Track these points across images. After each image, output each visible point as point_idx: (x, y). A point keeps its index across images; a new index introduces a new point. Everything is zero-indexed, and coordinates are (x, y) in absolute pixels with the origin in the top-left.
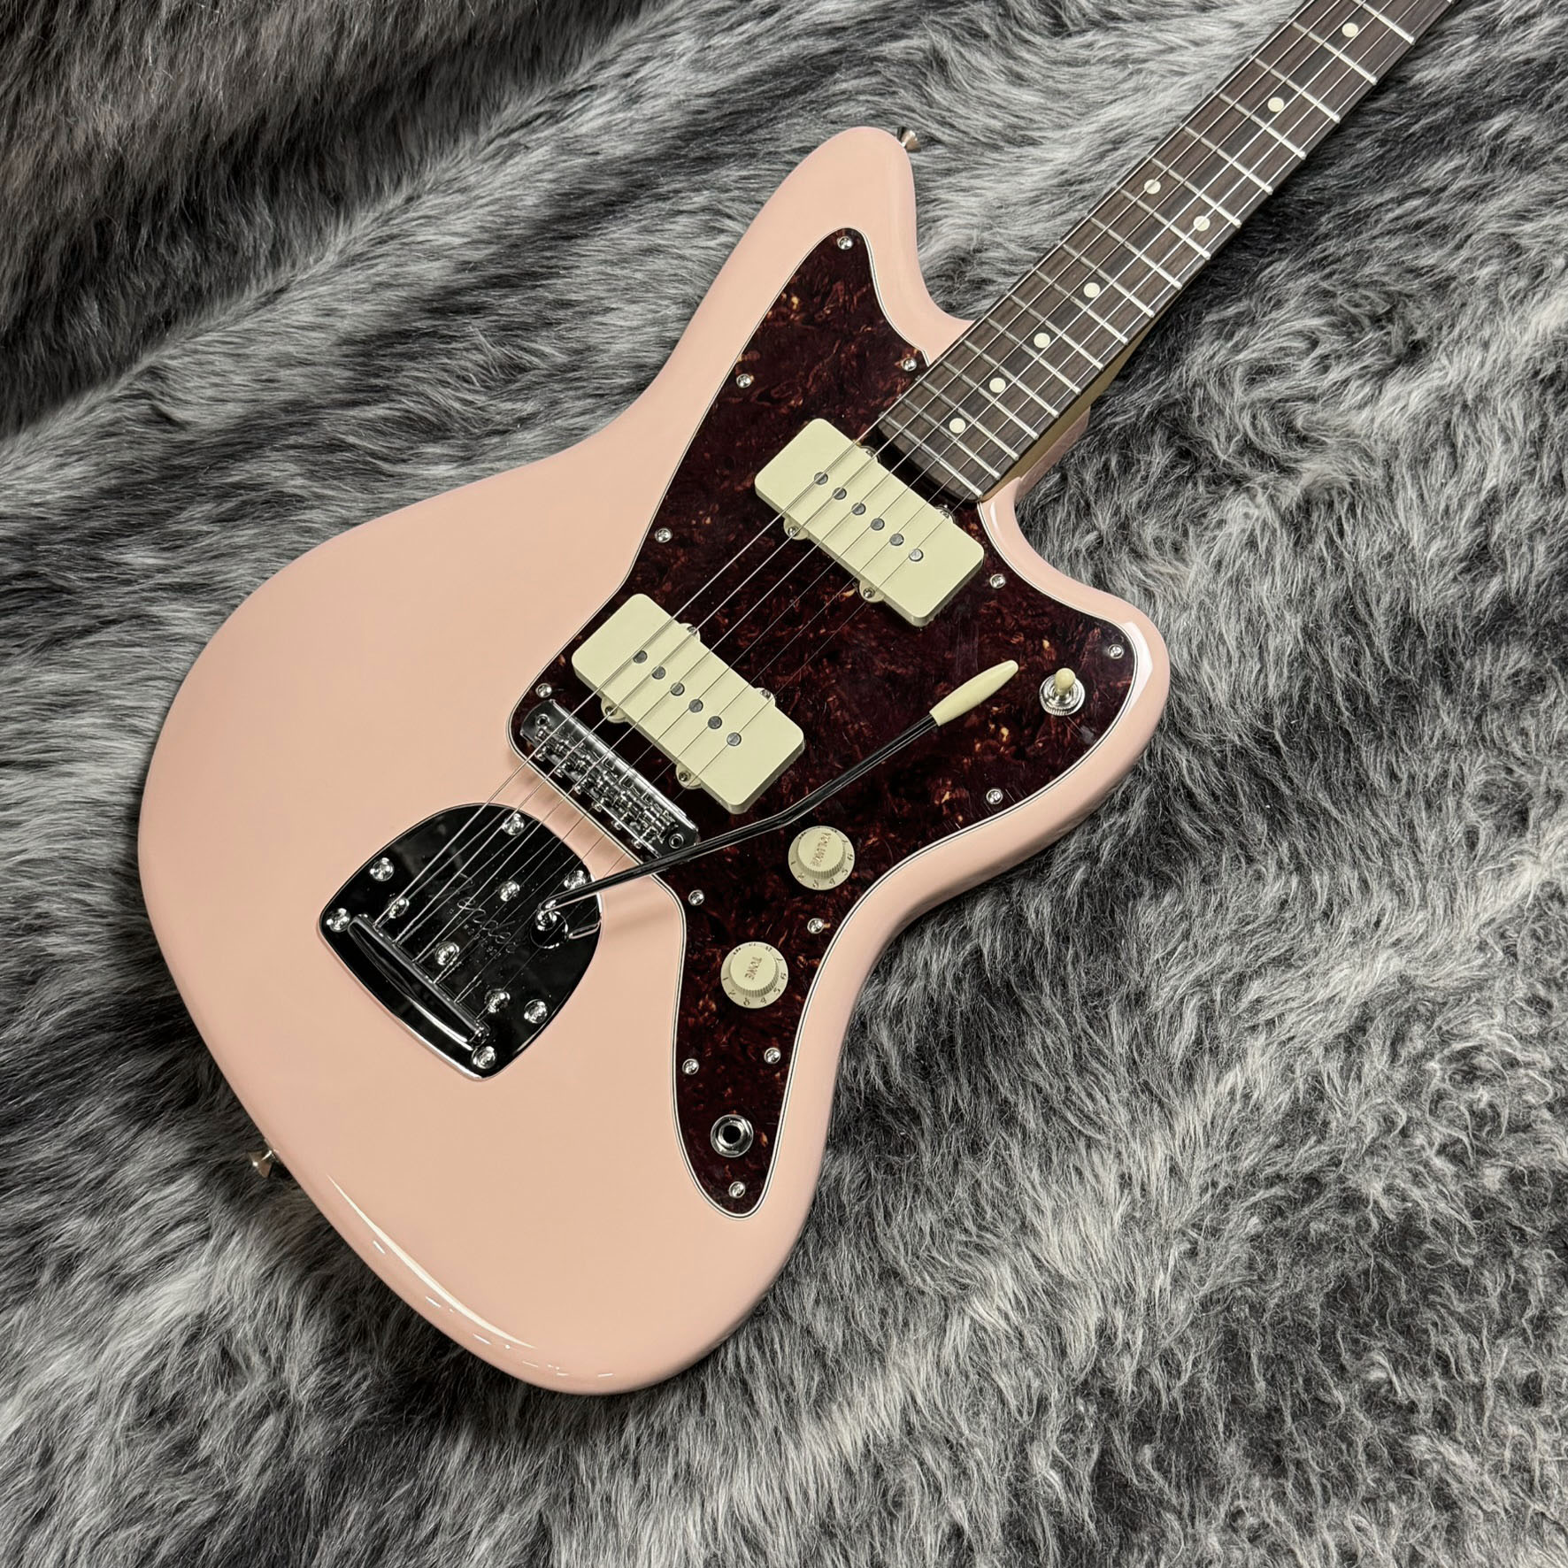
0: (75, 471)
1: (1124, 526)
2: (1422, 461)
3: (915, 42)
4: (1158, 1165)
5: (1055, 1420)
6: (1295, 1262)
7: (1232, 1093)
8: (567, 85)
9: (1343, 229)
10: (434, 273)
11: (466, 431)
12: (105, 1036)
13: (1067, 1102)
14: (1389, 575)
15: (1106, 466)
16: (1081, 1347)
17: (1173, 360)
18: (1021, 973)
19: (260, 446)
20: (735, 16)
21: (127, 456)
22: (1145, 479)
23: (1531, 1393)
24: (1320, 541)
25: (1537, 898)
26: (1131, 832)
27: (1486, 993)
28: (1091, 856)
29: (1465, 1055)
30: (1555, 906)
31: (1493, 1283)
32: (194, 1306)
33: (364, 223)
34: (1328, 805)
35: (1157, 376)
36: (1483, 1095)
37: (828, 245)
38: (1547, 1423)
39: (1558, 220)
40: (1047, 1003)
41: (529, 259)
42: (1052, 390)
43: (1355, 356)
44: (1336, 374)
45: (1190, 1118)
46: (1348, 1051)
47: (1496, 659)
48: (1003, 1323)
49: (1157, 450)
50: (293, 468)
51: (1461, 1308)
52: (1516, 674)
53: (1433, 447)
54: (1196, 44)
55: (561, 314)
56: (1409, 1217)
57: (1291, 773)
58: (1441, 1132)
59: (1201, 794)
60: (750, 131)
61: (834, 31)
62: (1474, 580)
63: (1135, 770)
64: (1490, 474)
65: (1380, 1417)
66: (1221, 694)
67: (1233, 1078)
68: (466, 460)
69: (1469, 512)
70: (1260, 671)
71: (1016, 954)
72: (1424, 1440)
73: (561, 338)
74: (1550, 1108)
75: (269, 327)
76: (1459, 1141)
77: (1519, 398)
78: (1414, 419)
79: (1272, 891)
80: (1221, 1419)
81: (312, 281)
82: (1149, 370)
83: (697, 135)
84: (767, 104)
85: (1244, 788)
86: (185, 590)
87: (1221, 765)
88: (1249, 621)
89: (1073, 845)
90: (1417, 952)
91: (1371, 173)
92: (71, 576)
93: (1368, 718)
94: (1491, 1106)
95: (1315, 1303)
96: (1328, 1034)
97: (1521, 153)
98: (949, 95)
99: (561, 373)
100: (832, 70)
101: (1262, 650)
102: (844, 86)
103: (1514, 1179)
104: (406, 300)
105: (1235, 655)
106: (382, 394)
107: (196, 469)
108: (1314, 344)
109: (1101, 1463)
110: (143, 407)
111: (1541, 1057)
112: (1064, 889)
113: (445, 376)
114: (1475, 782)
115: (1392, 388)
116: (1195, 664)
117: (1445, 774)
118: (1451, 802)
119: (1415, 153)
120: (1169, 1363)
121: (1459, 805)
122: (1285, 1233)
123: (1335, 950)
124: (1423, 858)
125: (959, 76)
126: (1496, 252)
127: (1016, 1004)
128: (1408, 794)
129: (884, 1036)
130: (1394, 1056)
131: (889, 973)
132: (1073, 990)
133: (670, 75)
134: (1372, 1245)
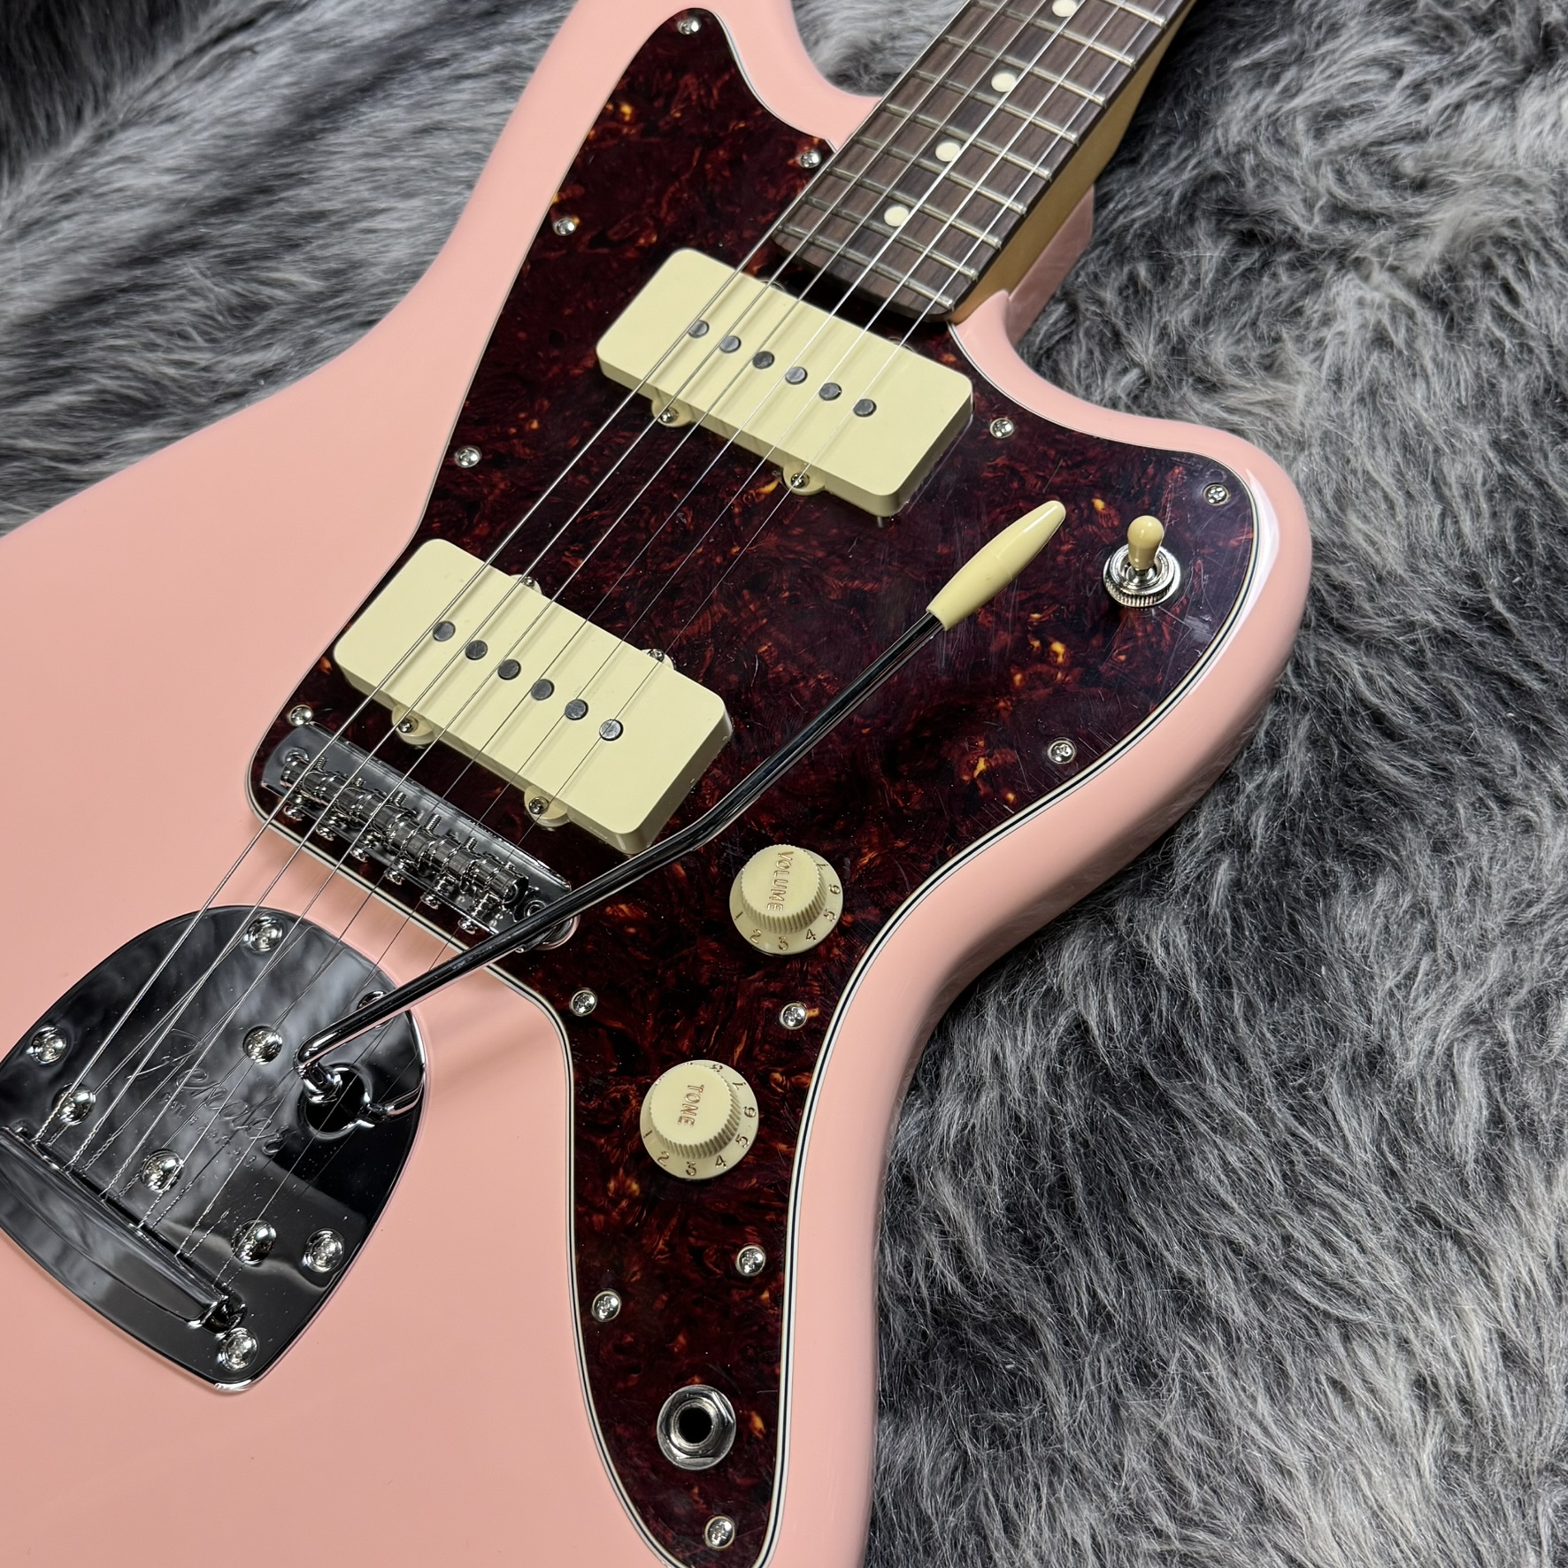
1: (1178, 350)
10: (137, 222)
11: (188, 403)
13: (1292, 1263)
15: (1133, 279)
17: (1199, 124)
18: (1160, 1050)
22: (1196, 283)
24: (1485, 318)
26: (1295, 789)
28: (1237, 841)
33: (39, 177)
35: (1181, 148)
40: (1217, 1094)
49: (1205, 241)
57: (1541, 658)
63: (1275, 695)
66: (1392, 557)
70: (1443, 515)
71: (1146, 1020)
82: (1169, 144)
85: (1464, 692)
87: (1418, 664)
88: (1406, 448)
89: (1202, 826)
99: (318, 304)
101: (1438, 484)
104: (98, 261)
105: (1399, 498)
108: (1398, 71)
112: (1203, 899)
113: (153, 338)
116: (1337, 522)
127: (1164, 1104)
129: (947, 1194)
131: (935, 1085)
132: (1257, 1064)
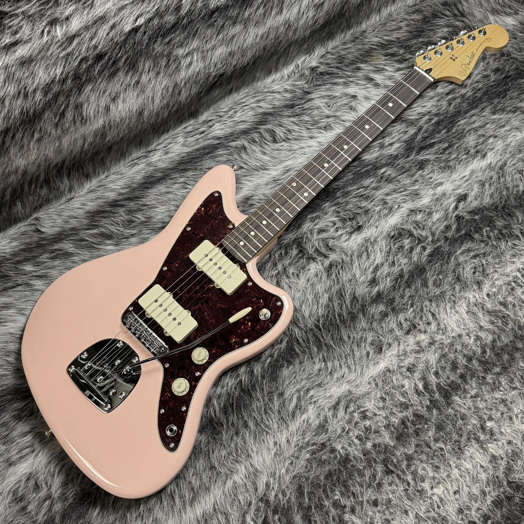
0: (14, 244)
1: (285, 269)
2: (360, 256)
3: (239, 143)
4: (284, 439)
5: (253, 508)
6: (318, 467)
7: (304, 420)
8: (150, 148)
9: (343, 196)
10: (112, 196)
11: (117, 237)
12: (10, 396)
13: (262, 422)
14: (350, 285)
15: (281, 253)
16: (261, 488)
17: (299, 227)
18: (252, 386)
19: (63, 240)
20: (193, 133)
21: (28, 241)
22: (291, 257)
23: (375, 503)
24: (334, 276)
25: (384, 371)
26: (282, 350)
27: (370, 396)
28: (272, 356)
29: (364, 412)
30: (388, 373)
31: (368, 473)
32: (28, 470)
33: (94, 182)
34: (332, 344)
35: (295, 231)
36: (368, 423)
37: (212, 195)
38: (379, 512)
39: (396, 196)
40: (258, 395)
41: (137, 193)
42: (266, 235)
43: (344, 228)
44: (339, 233)
45: (294, 426)
46: (334, 410)
47: (376, 308)
48: (241, 482)
49: (294, 250)
50: (71, 246)
51: (359, 480)
52: (381, 312)
53: (363, 252)
54: (309, 147)
55: (144, 208)
56: (347, 455)
57: (324, 336)
58: (357, 432)
59: (301, 341)
60: (196, 163)
61: (219, 138)
62: (371, 287)
63: (284, 333)
64: (377, 260)
65: (336, 509)
66: (307, 315)
67: (304, 416)
68: (117, 245)
69: (371, 270)
70: (317, 309)
71: (251, 381)
72: (348, 515)
73: (144, 214)
74: (385, 427)
75: (68, 208)
76: (361, 435)
77: (385, 241)
78: (358, 245)
79: (317, 367)
80: (296, 508)
81: (80, 196)
82: (293, 229)
83: (182, 163)
84: (200, 156)
85: (311, 339)
86: (40, 277)
87: (306, 333)
88: (315, 295)
89: (267, 353)
90: (353, 384)
91: (351, 181)
92: (10, 272)
93: (343, 322)
94: (370, 426)
95: (322, 478)
96: (329, 405)
97: (388, 178)
98: (246, 156)
99: (143, 223)
100: (218, 148)
101: (318, 303)
102: (220, 153)
103: (374, 446)
104: (104, 202)
105: (311, 304)
106: (96, 227)
107: (46, 245)
108: (335, 224)
109: (264, 519)
110: (33, 227)
111: (383, 413)
112: (264, 364)
113: (113, 223)
114: (370, 339)
115: (353, 237)
116: (301, 306)
117: (362, 337)
118: (363, 345)
119: (362, 177)
120: (284, 493)
121: (365, 346)
122: (315, 459)
123: (332, 383)
124: (355, 359)
125: (249, 151)
126: (381, 203)
127: (250, 395)
128: (353, 342)
129: (215, 402)
130: (346, 412)
131: (218, 385)
132: (265, 392)
133: (176, 148)
134: (337, 462)
